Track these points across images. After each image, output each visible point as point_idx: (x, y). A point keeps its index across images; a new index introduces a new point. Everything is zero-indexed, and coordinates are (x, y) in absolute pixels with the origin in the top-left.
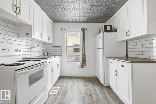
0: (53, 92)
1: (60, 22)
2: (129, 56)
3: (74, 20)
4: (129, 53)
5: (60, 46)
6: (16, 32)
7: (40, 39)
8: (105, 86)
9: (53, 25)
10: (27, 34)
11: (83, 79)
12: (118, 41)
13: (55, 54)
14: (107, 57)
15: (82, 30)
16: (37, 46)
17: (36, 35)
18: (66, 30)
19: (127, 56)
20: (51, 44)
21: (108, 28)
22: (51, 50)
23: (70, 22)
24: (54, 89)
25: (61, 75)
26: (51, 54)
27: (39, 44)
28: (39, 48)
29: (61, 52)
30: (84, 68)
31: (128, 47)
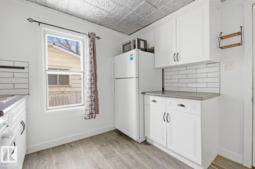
2: (165, 89)
4: (165, 85)
5: (23, 68)
8: (140, 142)
12: (155, 67)
14: (142, 93)
15: (89, 37)
18: (43, 27)
19: (163, 89)
29: (26, 86)
30: (95, 118)
31: (165, 78)
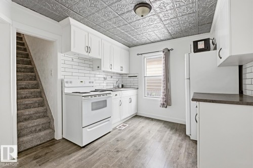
0: (120, 127)
1: (136, 46)
3: (152, 41)
5: (137, 76)
6: (91, 66)
7: (110, 70)
8: (191, 138)
9: (129, 51)
10: (98, 67)
11: (164, 123)
13: (131, 87)
15: (163, 52)
16: (110, 77)
17: (105, 67)
18: (143, 55)
20: (127, 74)
21: (201, 45)
22: (127, 81)
23: (148, 43)
24: (123, 125)
25: (137, 113)
26: (127, 87)
27: (112, 75)
28: (112, 79)
29: (137, 84)
30: (166, 107)
